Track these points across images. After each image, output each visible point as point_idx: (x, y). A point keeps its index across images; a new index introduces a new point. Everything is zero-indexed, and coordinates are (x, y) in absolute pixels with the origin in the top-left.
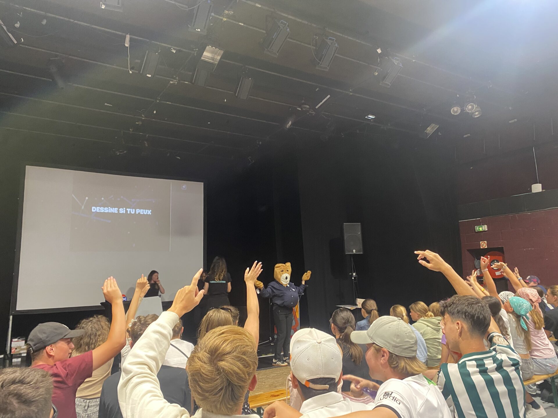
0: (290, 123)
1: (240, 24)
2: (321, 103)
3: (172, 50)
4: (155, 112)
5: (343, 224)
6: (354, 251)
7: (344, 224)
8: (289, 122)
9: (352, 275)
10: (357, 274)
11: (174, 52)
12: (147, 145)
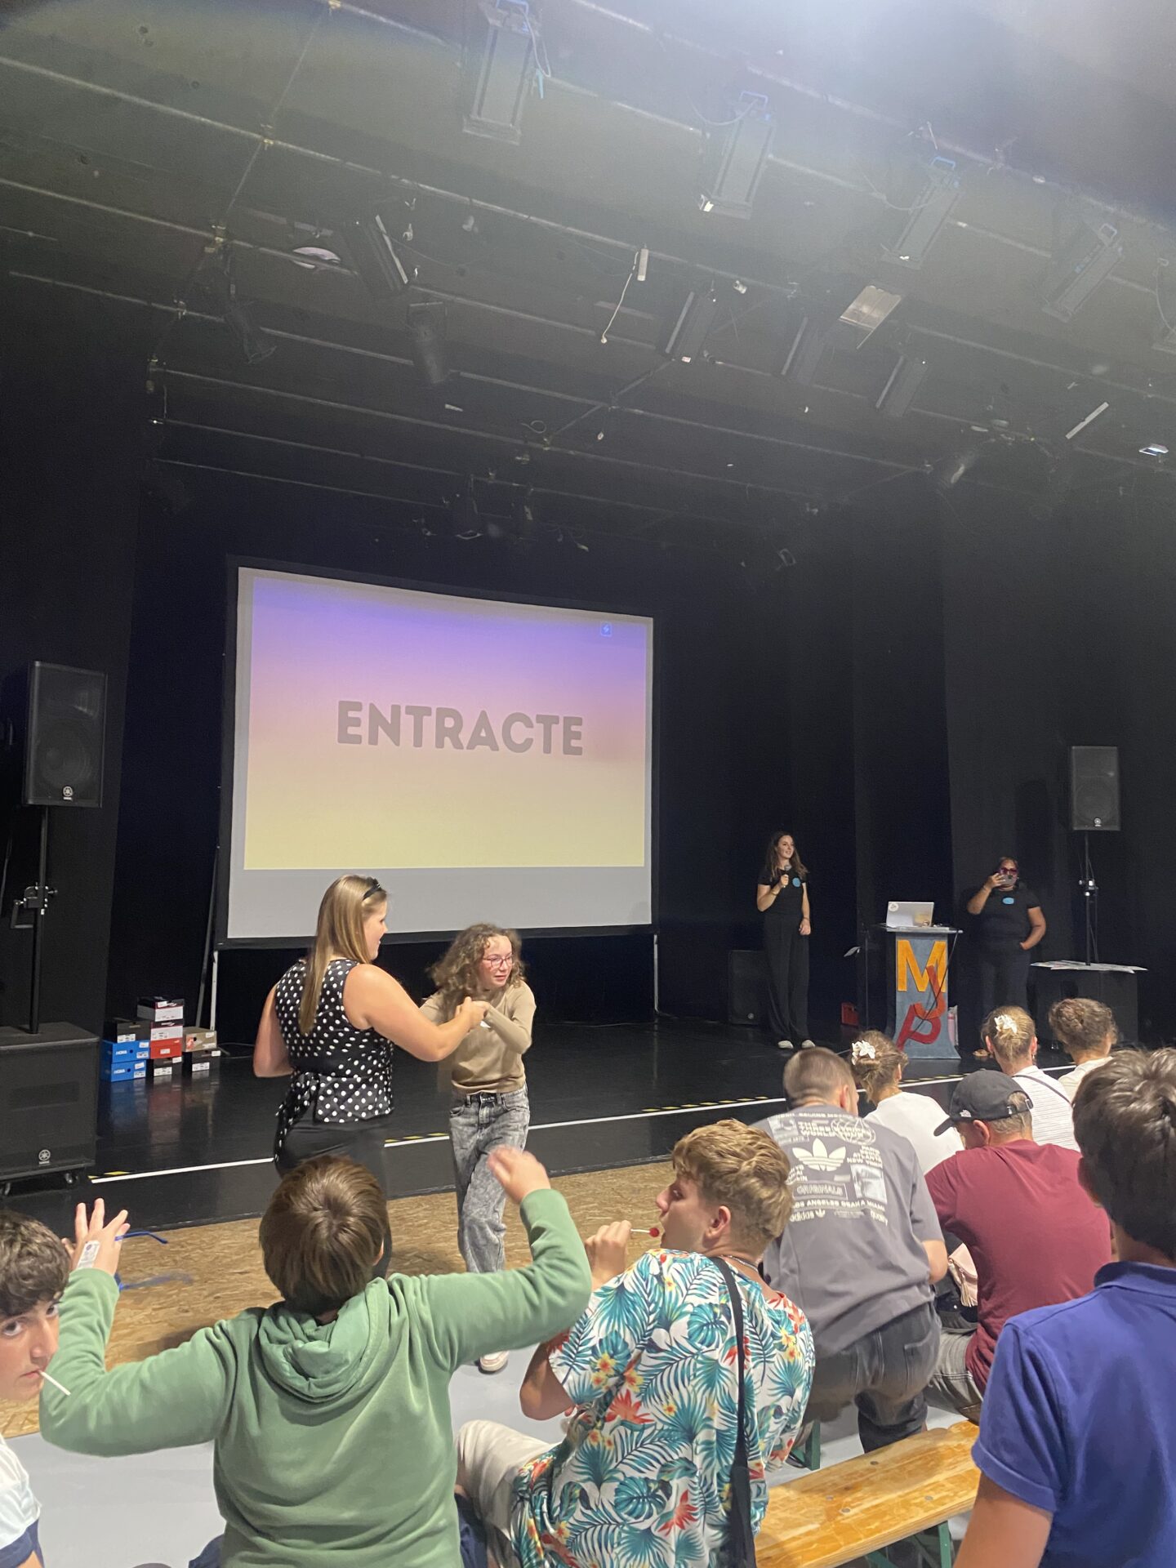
0: (961, 470)
1: (960, 224)
2: (1082, 425)
3: (736, 285)
4: (601, 437)
5: (1071, 749)
6: (1098, 822)
7: (1074, 748)
8: (959, 468)
9: (1085, 887)
10: (1096, 884)
11: (743, 290)
12: (530, 517)
